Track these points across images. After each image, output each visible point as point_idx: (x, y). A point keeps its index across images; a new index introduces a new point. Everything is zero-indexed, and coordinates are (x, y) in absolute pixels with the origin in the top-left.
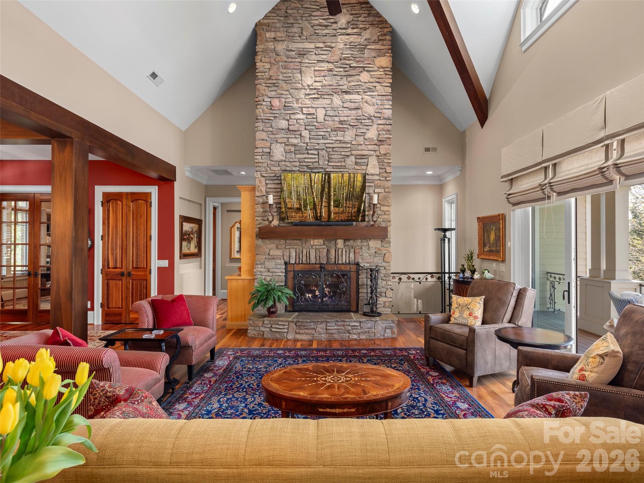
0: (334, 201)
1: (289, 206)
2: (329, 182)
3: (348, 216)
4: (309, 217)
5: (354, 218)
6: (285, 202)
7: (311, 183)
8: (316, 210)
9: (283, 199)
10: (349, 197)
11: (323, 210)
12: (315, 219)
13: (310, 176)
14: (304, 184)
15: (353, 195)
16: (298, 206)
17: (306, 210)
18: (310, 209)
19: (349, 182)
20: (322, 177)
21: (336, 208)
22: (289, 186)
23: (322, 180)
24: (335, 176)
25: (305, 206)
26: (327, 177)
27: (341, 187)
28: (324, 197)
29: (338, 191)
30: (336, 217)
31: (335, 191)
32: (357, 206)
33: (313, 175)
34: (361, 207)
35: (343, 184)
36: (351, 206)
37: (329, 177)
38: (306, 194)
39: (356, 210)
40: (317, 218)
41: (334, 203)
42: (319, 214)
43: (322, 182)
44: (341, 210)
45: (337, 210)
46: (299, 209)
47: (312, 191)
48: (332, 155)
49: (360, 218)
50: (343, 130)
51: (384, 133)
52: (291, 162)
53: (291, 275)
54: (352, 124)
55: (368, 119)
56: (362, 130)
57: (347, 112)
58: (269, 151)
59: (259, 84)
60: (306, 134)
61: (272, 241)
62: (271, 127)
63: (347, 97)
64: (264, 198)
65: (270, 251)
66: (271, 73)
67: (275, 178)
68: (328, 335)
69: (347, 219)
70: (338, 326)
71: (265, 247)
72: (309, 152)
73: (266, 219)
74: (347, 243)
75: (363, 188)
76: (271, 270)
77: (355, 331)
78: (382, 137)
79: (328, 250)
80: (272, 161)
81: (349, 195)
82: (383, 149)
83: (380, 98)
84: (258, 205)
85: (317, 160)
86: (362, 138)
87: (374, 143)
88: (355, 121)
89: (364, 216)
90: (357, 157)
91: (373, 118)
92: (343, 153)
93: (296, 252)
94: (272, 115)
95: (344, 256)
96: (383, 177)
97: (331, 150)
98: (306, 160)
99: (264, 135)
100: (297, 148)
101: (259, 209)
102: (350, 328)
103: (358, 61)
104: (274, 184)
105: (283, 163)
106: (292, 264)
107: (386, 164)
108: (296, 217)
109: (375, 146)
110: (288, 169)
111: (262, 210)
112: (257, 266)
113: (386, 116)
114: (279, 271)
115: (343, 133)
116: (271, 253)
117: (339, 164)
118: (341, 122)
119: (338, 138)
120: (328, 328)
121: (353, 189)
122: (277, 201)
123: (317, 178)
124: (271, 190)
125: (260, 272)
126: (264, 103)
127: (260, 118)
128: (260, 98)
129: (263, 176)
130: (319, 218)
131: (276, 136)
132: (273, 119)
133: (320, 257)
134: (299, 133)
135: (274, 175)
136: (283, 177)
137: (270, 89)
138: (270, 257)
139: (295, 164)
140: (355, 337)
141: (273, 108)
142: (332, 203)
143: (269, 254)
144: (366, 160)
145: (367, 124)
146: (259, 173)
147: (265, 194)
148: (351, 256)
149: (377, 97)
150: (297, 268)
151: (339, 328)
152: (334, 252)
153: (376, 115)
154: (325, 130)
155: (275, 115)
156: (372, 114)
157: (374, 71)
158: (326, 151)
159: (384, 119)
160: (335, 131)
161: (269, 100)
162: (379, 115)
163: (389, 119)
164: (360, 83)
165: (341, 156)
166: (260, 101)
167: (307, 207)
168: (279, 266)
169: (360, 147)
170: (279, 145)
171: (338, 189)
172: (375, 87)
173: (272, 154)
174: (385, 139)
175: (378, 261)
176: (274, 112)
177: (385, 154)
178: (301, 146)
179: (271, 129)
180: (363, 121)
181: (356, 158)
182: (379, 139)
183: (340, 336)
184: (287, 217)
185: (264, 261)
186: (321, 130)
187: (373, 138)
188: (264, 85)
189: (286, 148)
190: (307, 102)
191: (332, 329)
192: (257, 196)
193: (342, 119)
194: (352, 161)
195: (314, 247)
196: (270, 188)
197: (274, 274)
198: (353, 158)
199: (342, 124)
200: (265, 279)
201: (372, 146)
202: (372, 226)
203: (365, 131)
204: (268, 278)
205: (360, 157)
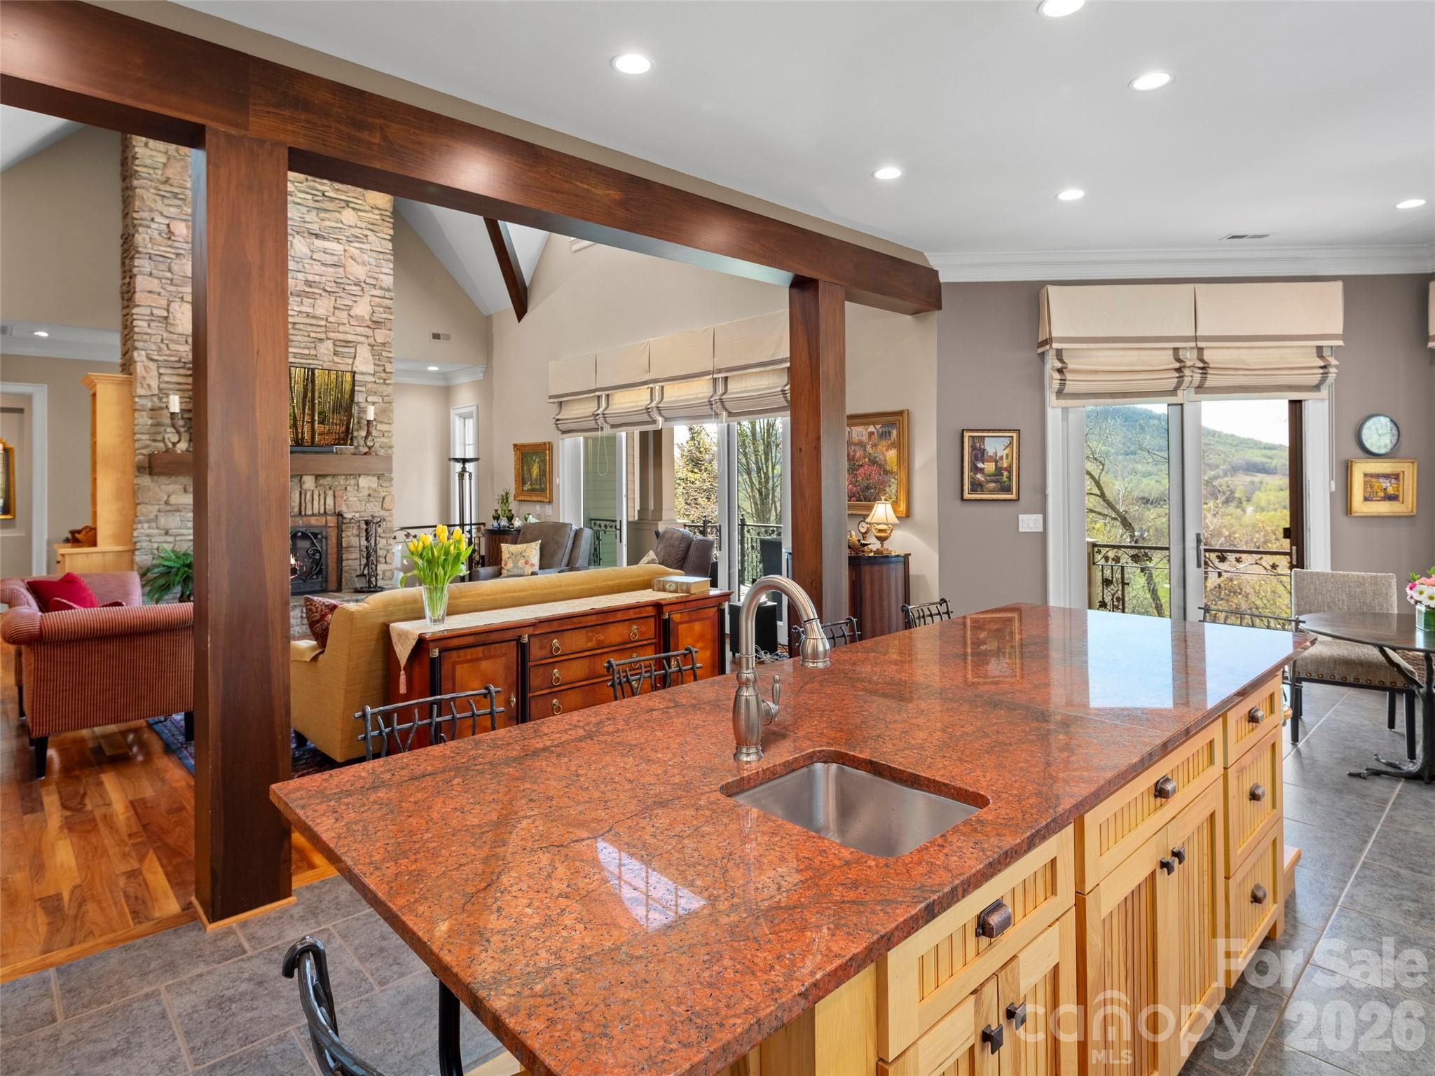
3: (335, 439)
10: (337, 407)
15: (341, 405)
19: (336, 383)
21: (321, 426)
32: (345, 423)
34: (350, 424)
36: (338, 422)
39: (342, 428)
44: (327, 428)
45: (322, 428)
49: (349, 442)
50: (312, 296)
51: (382, 310)
54: (328, 289)
55: (355, 285)
56: (346, 300)
57: (318, 268)
58: (166, 314)
59: (143, 188)
61: (173, 478)
62: (170, 270)
63: (319, 243)
64: (155, 399)
65: (169, 496)
66: (170, 172)
67: (181, 365)
71: (157, 489)
73: (159, 437)
74: (321, 482)
75: (352, 394)
76: (170, 532)
78: (377, 317)
80: (172, 333)
81: (337, 404)
82: (380, 335)
83: (374, 254)
84: (142, 413)
86: (345, 313)
87: (365, 324)
88: (333, 284)
89: (351, 439)
90: (338, 343)
91: (363, 284)
92: (312, 335)
94: (173, 251)
95: (316, 502)
96: (380, 379)
99: (154, 284)
101: (144, 420)
103: (338, 190)
104: (178, 375)
107: (385, 359)
109: (367, 329)
111: (150, 422)
112: (139, 526)
113: (384, 285)
115: (312, 301)
116: (173, 499)
117: (306, 352)
118: (309, 283)
119: (303, 309)
121: (342, 395)
122: (188, 406)
124: (171, 386)
125: (148, 536)
126: (154, 225)
127: (145, 251)
128: (145, 215)
129: (152, 360)
131: (180, 289)
132: (173, 256)
135: (177, 359)
137: (166, 201)
138: (169, 508)
141: (174, 238)
142: (316, 418)
143: (167, 503)
144: (353, 350)
145: (354, 293)
146: (143, 353)
147: (156, 392)
148: (328, 502)
149: (369, 253)
152: (298, 496)
153: (368, 280)
155: (179, 251)
156: (362, 278)
157: (365, 211)
159: (381, 288)
160: (298, 296)
161: (167, 221)
162: (373, 282)
163: (389, 290)
164: (340, 225)
165: (309, 339)
166: (145, 219)
169: (341, 328)
170: (187, 306)
172: (366, 236)
173: (171, 321)
174: (383, 320)
175: (373, 508)
176: (176, 244)
177: (384, 344)
179: (169, 275)
180: (347, 287)
181: (335, 345)
182: (374, 319)
185: (156, 516)
187: (363, 316)
188: (152, 190)
192: (140, 396)
193: (310, 278)
194: (327, 349)
196: (168, 382)
197: (178, 538)
198: (329, 344)
199: (311, 286)
200: (158, 549)
201: (362, 329)
202: (365, 454)
203: (350, 303)
204: (165, 546)
205: (342, 344)
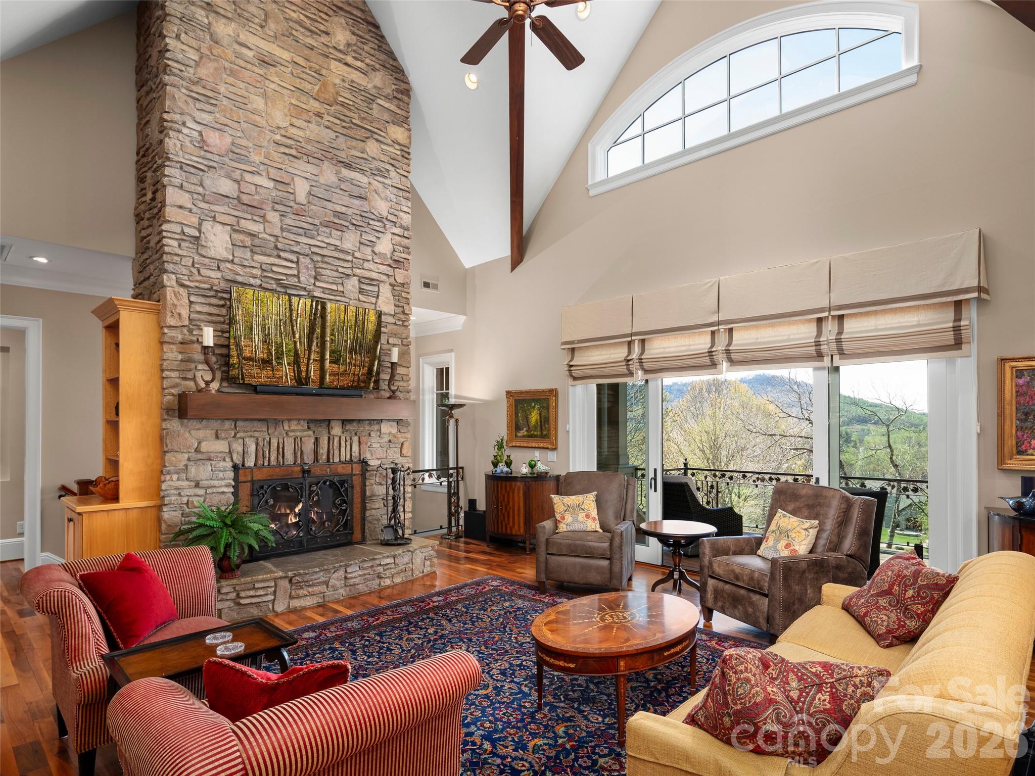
0: (332, 352)
1: (247, 353)
2: (323, 317)
3: (353, 381)
4: (287, 377)
5: (362, 385)
6: (238, 345)
7: (291, 315)
8: (299, 367)
9: (235, 338)
10: (356, 346)
11: (312, 367)
12: (296, 382)
13: (290, 301)
14: (278, 314)
15: (361, 345)
16: (265, 356)
17: (280, 364)
18: (289, 364)
19: (356, 321)
20: (312, 305)
21: (333, 365)
22: (248, 313)
23: (311, 310)
24: (334, 307)
25: (279, 357)
26: (319, 307)
27: (343, 329)
28: (314, 344)
29: (338, 335)
30: (334, 381)
31: (332, 334)
32: (367, 365)
33: (295, 300)
34: (374, 366)
35: (346, 324)
36: (358, 363)
37: (324, 308)
38: (281, 333)
39: (365, 370)
40: (301, 381)
41: (330, 356)
42: (304, 374)
43: (310, 315)
44: (342, 368)
45: (335, 368)
46: (267, 362)
47: (293, 329)
48: (322, 268)
49: (372, 385)
50: (341, 229)
51: (400, 249)
52: (245, 266)
53: (245, 490)
54: (354, 222)
55: (378, 220)
56: (370, 236)
57: (346, 200)
58: (197, 234)
59: (173, 85)
60: (273, 217)
61: (204, 423)
62: (201, 185)
63: (345, 172)
64: (185, 330)
65: (199, 443)
66: (203, 72)
67: (212, 293)
68: (348, 589)
69: (352, 386)
70: (364, 569)
71: (187, 434)
72: (282, 254)
73: (190, 375)
74: (348, 427)
75: (378, 334)
76: (202, 483)
77: (387, 572)
78: (397, 256)
79: (316, 439)
80: (204, 257)
81: (356, 344)
82: (399, 275)
83: (395, 191)
84: (172, 346)
85: (295, 272)
86: (369, 249)
87: (387, 263)
88: (359, 218)
89: (377, 382)
90: (363, 280)
91: (384, 220)
92: (341, 270)
93: (257, 444)
95: (343, 449)
96: (399, 321)
97: (319, 258)
98: (275, 269)
99: (184, 199)
100: (257, 242)
101: (173, 354)
102: (381, 569)
103: (364, 118)
104: (210, 304)
105: (229, 266)
106: (250, 468)
107: (404, 301)
108: (260, 378)
109: (389, 268)
110: (240, 279)
111: (180, 357)
112: (168, 477)
113: (404, 224)
114: (223, 483)
115: (339, 233)
116: (205, 447)
117: (334, 287)
118: (337, 214)
119: (332, 241)
120: (349, 576)
121: (363, 335)
122: (222, 341)
123: (302, 305)
124: (203, 317)
125: (177, 489)
126: (185, 131)
127: (176, 159)
128: (177, 117)
129: (183, 285)
130: (303, 381)
131: (213, 207)
132: (205, 169)
133: (302, 451)
134: (262, 212)
135: (209, 286)
136: (234, 295)
137: (198, 105)
138: (199, 456)
139: (255, 271)
140: (388, 582)
141: (206, 148)
142: (328, 356)
143: (197, 450)
144: (376, 289)
145: (378, 229)
146: (173, 276)
147: (187, 323)
148: (354, 449)
149: (390, 188)
150: (258, 476)
151: (366, 572)
152: (326, 442)
153: (390, 217)
154: (310, 220)
155: (211, 164)
156: (385, 214)
157: (387, 144)
158: (312, 260)
159: (401, 227)
160: (327, 227)
161: (199, 128)
162: (393, 219)
163: (407, 229)
164: (365, 156)
165: (337, 274)
166: (175, 122)
167: (282, 358)
168: (221, 475)
169: (366, 265)
170: (219, 227)
171: (338, 332)
172: (388, 171)
173: (203, 243)
174: (402, 260)
175: (393, 455)
176: (209, 155)
177: (403, 285)
178: (264, 239)
179: (200, 190)
180: (371, 222)
181: (360, 282)
182: (394, 258)
183: (367, 586)
184: (242, 375)
185: (186, 466)
186: (303, 218)
187: (386, 254)
188: (184, 91)
189: (235, 236)
190: (276, 156)
191: (355, 577)
192: (170, 327)
193: (338, 208)
194: (354, 286)
195: (291, 434)
196: (199, 312)
197: (209, 491)
198: (355, 281)
199: (339, 218)
200: (187, 504)
201: (384, 267)
202: (389, 398)
203: (374, 239)
204: (195, 499)
205: (367, 281)
